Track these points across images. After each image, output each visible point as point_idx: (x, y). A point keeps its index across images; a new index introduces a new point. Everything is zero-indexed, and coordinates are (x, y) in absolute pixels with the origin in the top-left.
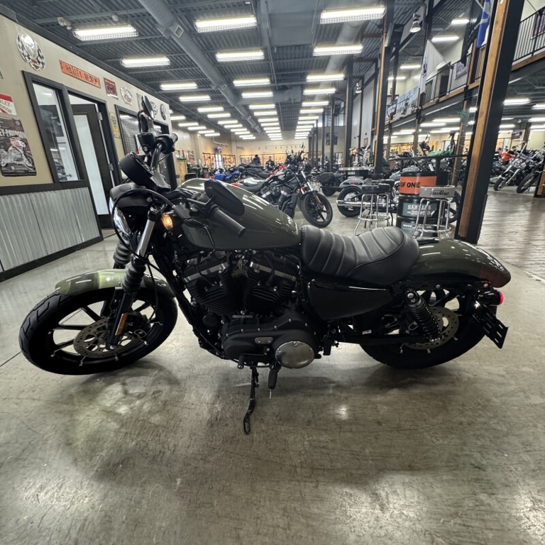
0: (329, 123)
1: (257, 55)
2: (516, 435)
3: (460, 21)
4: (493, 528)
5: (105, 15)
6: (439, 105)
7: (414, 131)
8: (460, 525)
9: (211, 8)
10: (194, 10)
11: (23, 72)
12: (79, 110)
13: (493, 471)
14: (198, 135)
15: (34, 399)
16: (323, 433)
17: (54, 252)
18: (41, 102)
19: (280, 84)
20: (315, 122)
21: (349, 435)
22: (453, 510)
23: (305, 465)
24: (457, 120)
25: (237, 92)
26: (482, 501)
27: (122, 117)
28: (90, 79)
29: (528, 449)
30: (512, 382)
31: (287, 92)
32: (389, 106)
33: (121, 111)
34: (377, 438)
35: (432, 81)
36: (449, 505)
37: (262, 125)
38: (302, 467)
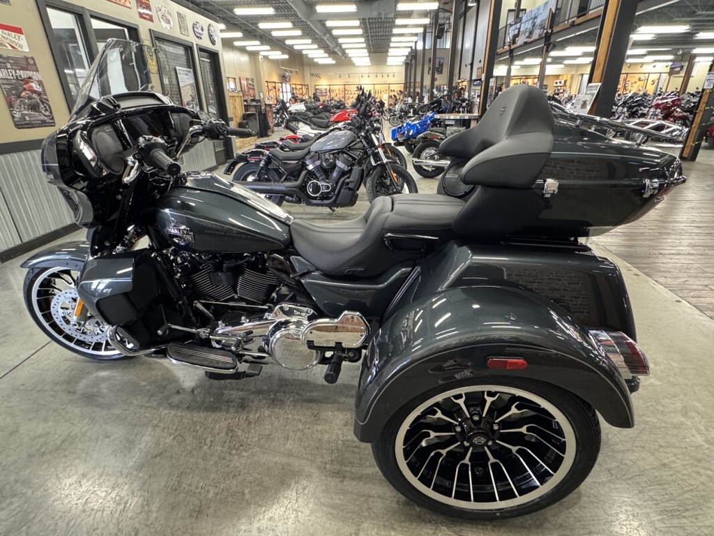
0: (430, 44)
6: (574, 29)
12: (103, 35)
14: (260, 57)
18: (55, 25)
20: (413, 45)
31: (376, 4)
32: (511, 25)
33: (158, 38)
37: (344, 46)
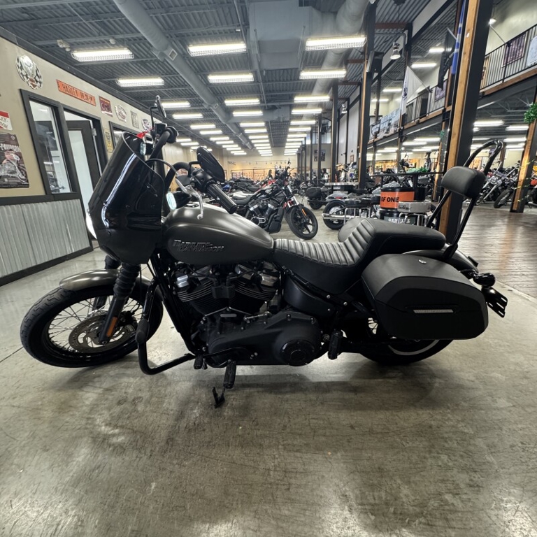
0: (316, 140)
1: (247, 77)
2: (482, 438)
3: (437, 50)
4: (455, 526)
5: (103, 38)
6: (419, 126)
7: (396, 149)
8: (425, 524)
9: (204, 34)
10: (188, 35)
11: (21, 90)
12: (74, 126)
13: (459, 472)
14: (191, 151)
15: (14, 406)
16: (298, 437)
17: (43, 262)
18: (36, 118)
19: (270, 104)
20: (303, 139)
21: (323, 439)
22: (418, 510)
23: (278, 469)
24: (437, 139)
25: (229, 111)
26: (447, 501)
27: (117, 133)
28: (85, 97)
29: (493, 450)
30: (481, 387)
31: (276, 111)
32: (373, 126)
33: (114, 127)
34: (349, 442)
35: (412, 104)
36: (414, 506)
37: (253, 142)
38: (275, 470)
